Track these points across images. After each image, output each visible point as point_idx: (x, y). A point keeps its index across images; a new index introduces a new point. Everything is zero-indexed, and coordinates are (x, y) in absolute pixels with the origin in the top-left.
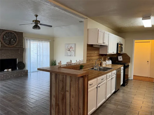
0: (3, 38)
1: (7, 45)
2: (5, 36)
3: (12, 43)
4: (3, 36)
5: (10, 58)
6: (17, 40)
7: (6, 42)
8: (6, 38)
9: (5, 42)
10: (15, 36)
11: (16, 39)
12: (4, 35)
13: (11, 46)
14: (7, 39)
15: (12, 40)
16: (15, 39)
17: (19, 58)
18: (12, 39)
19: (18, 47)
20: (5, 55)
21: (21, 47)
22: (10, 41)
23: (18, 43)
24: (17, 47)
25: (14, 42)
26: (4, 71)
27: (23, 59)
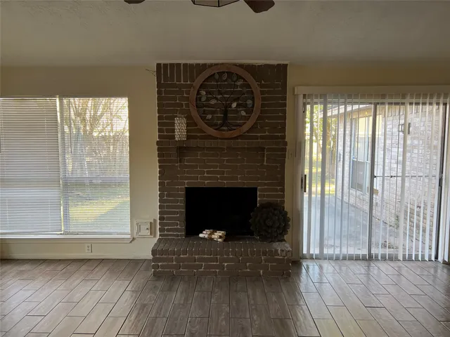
0: (198, 99)
1: (211, 131)
2: (203, 93)
3: (236, 118)
4: (198, 93)
5: (226, 183)
6: (258, 103)
7: (209, 117)
8: (208, 99)
9: (203, 118)
10: (249, 86)
11: (253, 99)
12: (202, 86)
13: (227, 134)
14: (213, 102)
15: (234, 105)
16: (249, 102)
17: (265, 184)
18: (235, 100)
19: (262, 137)
20: (208, 172)
21: (277, 137)
22: (225, 113)
23: (259, 118)
24: (256, 138)
25: (243, 113)
26: (201, 235)
27: (283, 190)
